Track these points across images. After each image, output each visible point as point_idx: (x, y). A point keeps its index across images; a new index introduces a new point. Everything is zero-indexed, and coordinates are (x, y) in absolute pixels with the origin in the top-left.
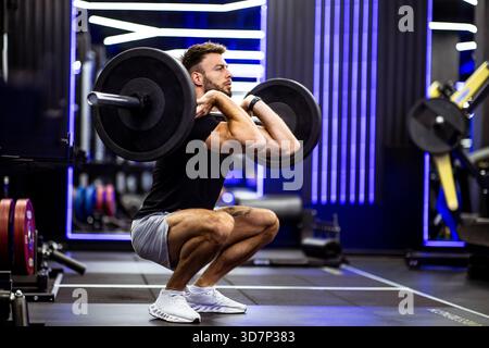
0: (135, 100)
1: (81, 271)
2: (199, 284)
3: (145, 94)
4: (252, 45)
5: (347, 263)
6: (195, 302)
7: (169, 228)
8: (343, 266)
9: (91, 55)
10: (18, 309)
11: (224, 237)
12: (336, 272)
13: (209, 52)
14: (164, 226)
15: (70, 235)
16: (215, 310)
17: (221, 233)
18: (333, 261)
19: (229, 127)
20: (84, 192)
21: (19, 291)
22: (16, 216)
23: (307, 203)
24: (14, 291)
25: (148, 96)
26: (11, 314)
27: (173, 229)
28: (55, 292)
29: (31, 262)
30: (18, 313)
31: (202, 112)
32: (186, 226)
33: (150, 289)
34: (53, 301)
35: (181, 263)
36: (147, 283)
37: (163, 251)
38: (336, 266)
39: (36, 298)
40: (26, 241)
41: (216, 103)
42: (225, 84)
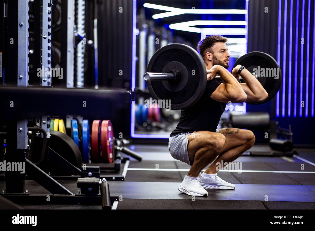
0: (171, 75)
1: (139, 159)
2: (207, 172)
3: (177, 71)
4: (241, 17)
5: (297, 154)
6: (205, 182)
7: (189, 142)
8: (295, 156)
9: (145, 26)
10: (104, 189)
11: (220, 148)
12: (290, 160)
14: (185, 141)
15: (133, 135)
16: (216, 188)
18: (288, 153)
19: (226, 87)
20: (141, 108)
21: (104, 179)
22: (102, 129)
23: (273, 117)
24: (102, 178)
25: (178, 73)
26: (100, 191)
27: (191, 142)
28: (124, 174)
29: (111, 156)
30: (104, 191)
31: (210, 78)
32: (197, 141)
33: (179, 172)
34: (123, 180)
35: (195, 162)
36: (177, 168)
37: (186, 155)
38: (290, 156)
39: (114, 178)
40: (108, 144)
41: (218, 72)
42: (225, 61)
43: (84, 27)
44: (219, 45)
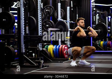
13: (80, 20)
17: (78, 51)
40: (64, 52)
41: (78, 29)
42: (83, 25)
43: (69, 17)
44: (81, 21)
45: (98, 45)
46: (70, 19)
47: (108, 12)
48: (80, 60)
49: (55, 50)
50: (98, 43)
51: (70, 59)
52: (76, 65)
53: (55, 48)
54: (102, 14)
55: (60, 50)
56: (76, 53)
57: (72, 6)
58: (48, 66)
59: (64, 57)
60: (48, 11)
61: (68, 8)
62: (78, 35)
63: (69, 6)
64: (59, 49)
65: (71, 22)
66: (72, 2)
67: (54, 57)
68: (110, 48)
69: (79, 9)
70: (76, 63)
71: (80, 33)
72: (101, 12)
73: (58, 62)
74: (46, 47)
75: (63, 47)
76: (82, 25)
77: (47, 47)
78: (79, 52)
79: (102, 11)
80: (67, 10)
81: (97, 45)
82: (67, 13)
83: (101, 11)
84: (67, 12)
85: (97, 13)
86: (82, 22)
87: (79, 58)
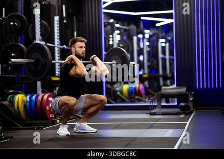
13: (78, 41)
34: (41, 129)
40: (48, 109)
41: (72, 60)
42: (82, 53)
43: (58, 37)
44: (79, 44)
45: (118, 93)
46: (59, 42)
47: (137, 27)
48: (77, 124)
49: (28, 104)
50: (117, 89)
51: (58, 121)
52: (69, 133)
53: (28, 100)
54: (125, 30)
55: (39, 103)
56: (67, 109)
57: (64, 15)
58: (11, 138)
59: (47, 118)
60: (14, 25)
61: (57, 18)
62: (72, 72)
63: (58, 16)
64: (36, 102)
65: (62, 47)
66: (64, 6)
67: (27, 119)
68: (140, 98)
69: (78, 21)
70: (68, 129)
71: (75, 69)
72: (124, 27)
73: (34, 129)
74: (11, 98)
75: (45, 97)
76: (80, 53)
77: (13, 98)
78: (72, 106)
79: (126, 24)
80: (54, 23)
81: (117, 91)
82: (54, 29)
83: (123, 25)
84: (54, 27)
85: (115, 29)
86: (80, 47)
87: (78, 119)
